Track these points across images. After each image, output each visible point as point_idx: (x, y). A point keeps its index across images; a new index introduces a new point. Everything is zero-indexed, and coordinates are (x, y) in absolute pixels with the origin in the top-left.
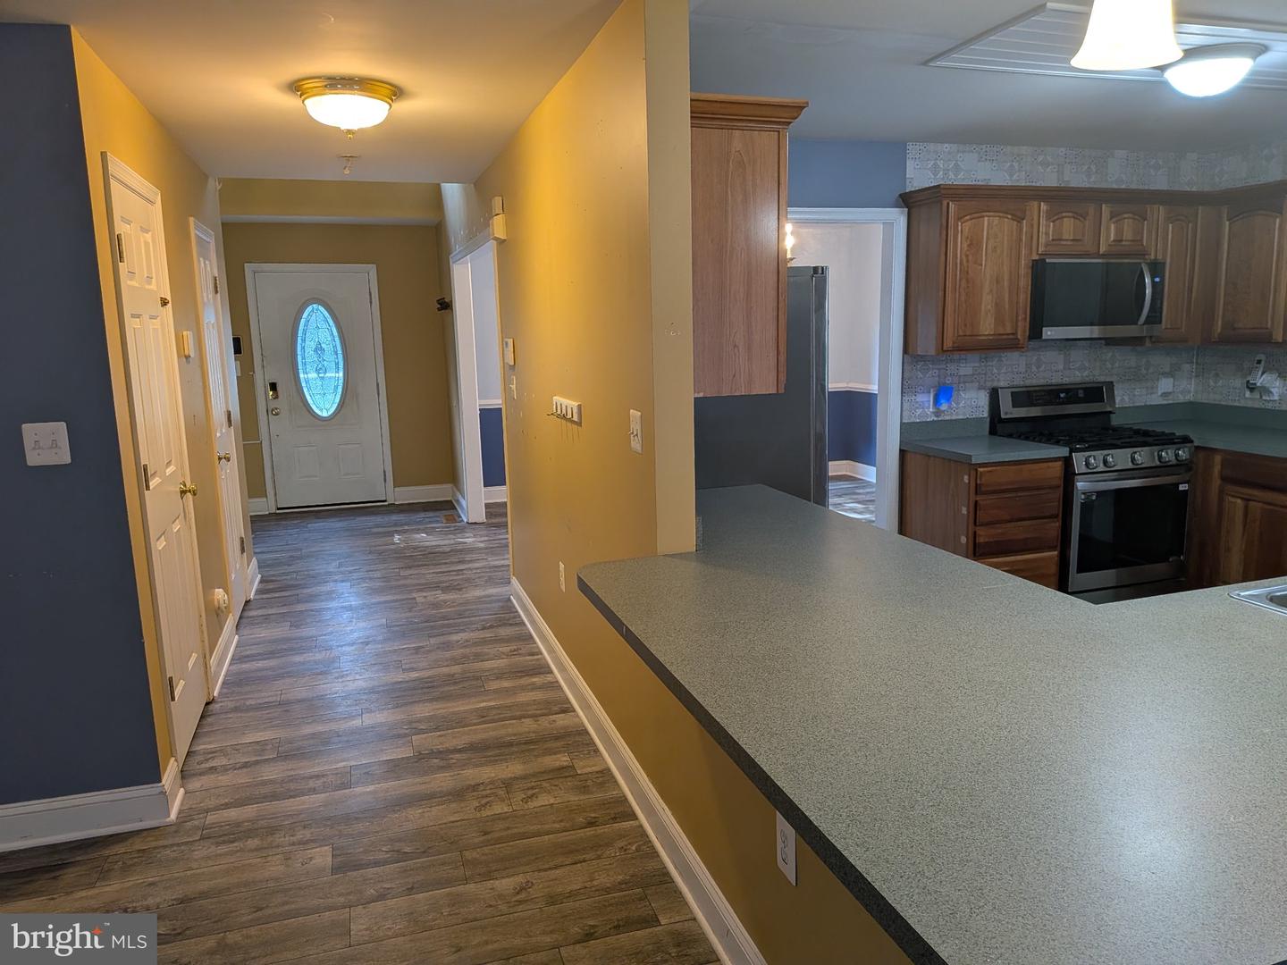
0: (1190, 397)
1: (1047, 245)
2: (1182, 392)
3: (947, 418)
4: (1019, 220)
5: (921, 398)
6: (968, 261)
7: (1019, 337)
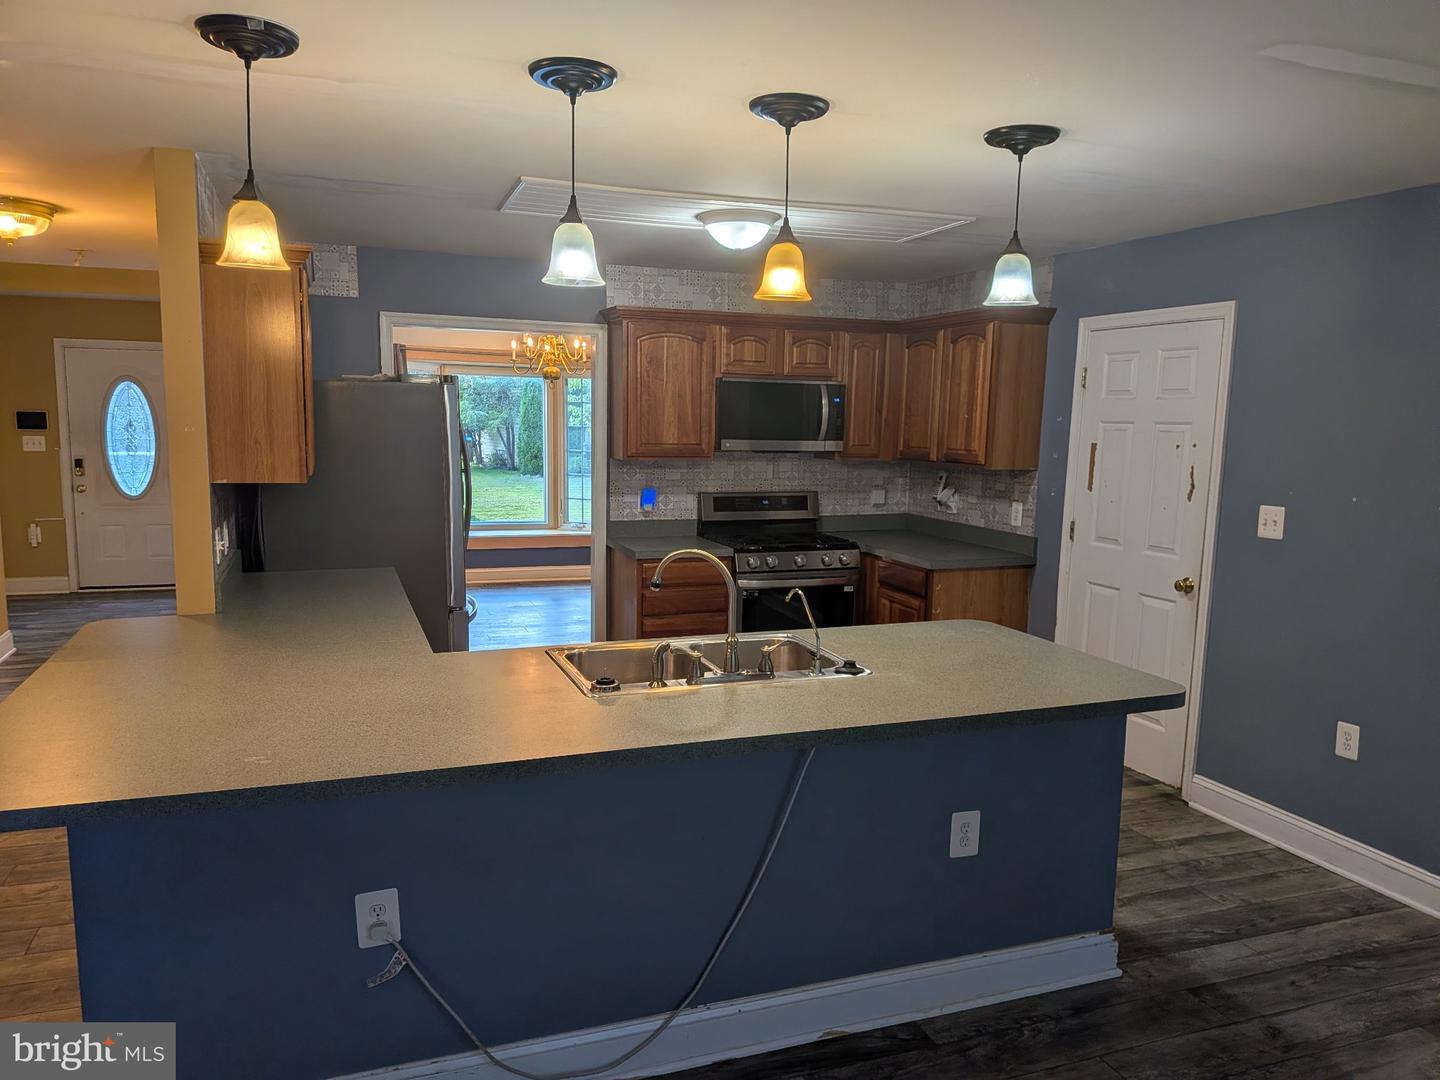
0: (904, 509)
1: (728, 365)
2: (897, 504)
3: (655, 518)
4: (700, 341)
5: (628, 499)
6: (649, 376)
7: (704, 446)
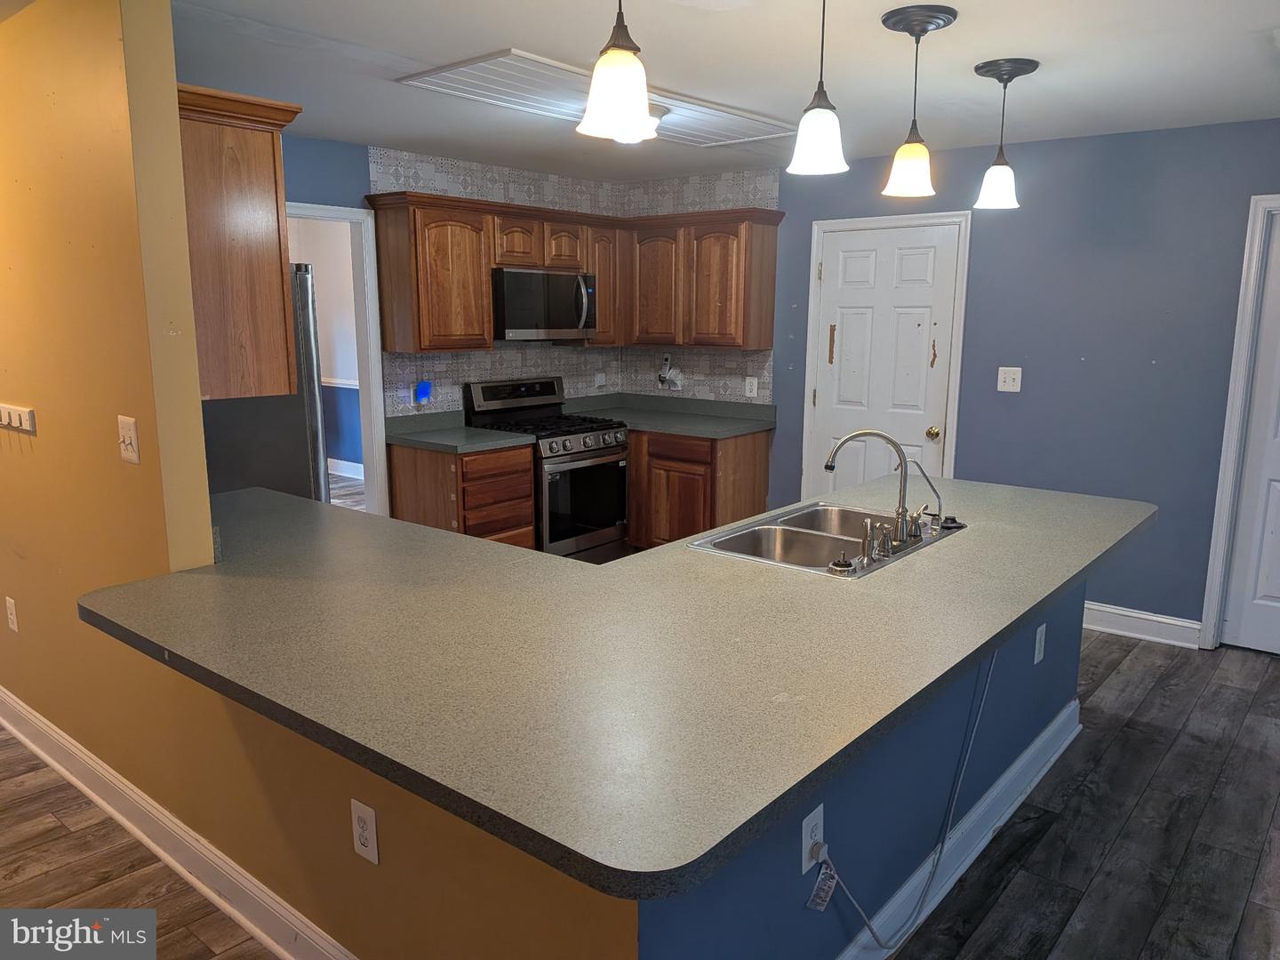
0: (618, 389)
1: (502, 256)
2: (612, 385)
3: (427, 412)
4: (478, 230)
5: (402, 393)
6: (436, 266)
7: (486, 337)
